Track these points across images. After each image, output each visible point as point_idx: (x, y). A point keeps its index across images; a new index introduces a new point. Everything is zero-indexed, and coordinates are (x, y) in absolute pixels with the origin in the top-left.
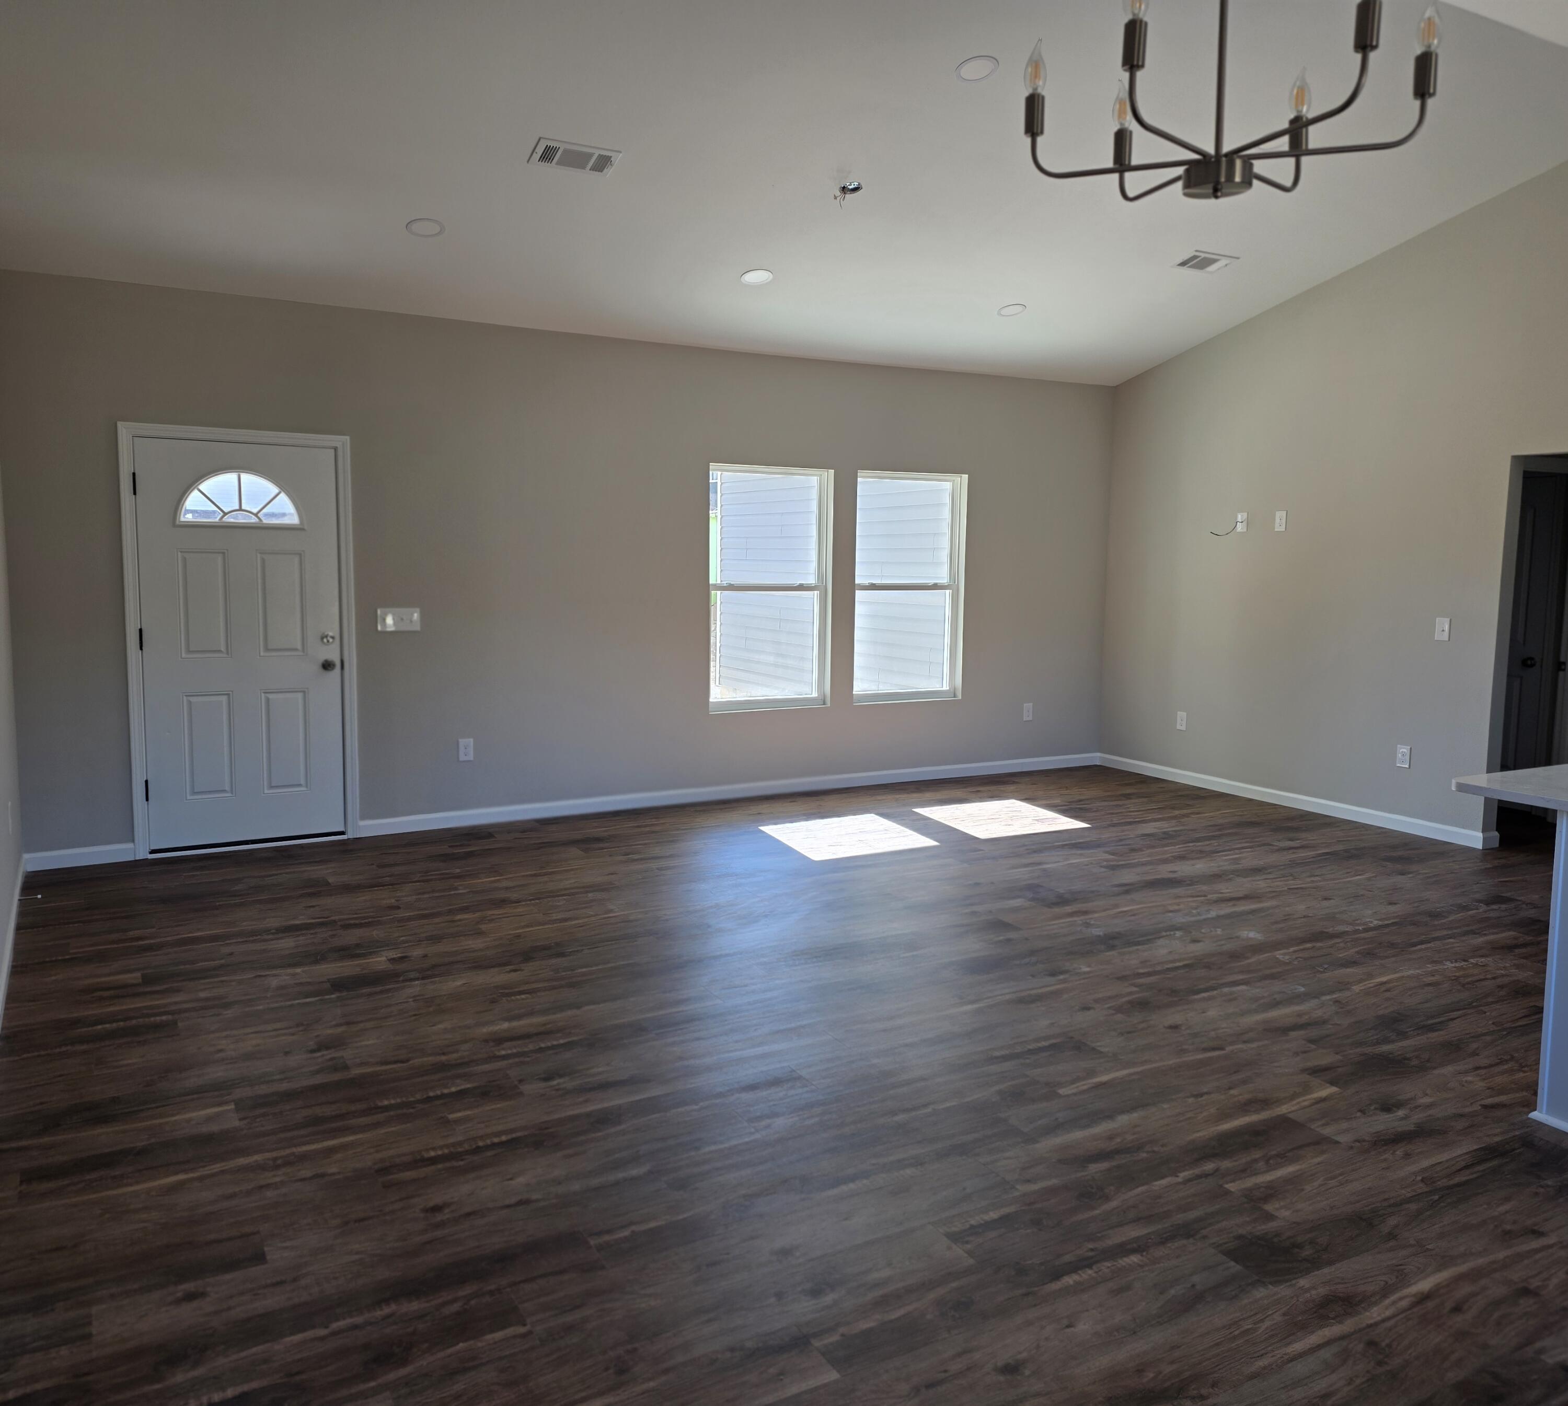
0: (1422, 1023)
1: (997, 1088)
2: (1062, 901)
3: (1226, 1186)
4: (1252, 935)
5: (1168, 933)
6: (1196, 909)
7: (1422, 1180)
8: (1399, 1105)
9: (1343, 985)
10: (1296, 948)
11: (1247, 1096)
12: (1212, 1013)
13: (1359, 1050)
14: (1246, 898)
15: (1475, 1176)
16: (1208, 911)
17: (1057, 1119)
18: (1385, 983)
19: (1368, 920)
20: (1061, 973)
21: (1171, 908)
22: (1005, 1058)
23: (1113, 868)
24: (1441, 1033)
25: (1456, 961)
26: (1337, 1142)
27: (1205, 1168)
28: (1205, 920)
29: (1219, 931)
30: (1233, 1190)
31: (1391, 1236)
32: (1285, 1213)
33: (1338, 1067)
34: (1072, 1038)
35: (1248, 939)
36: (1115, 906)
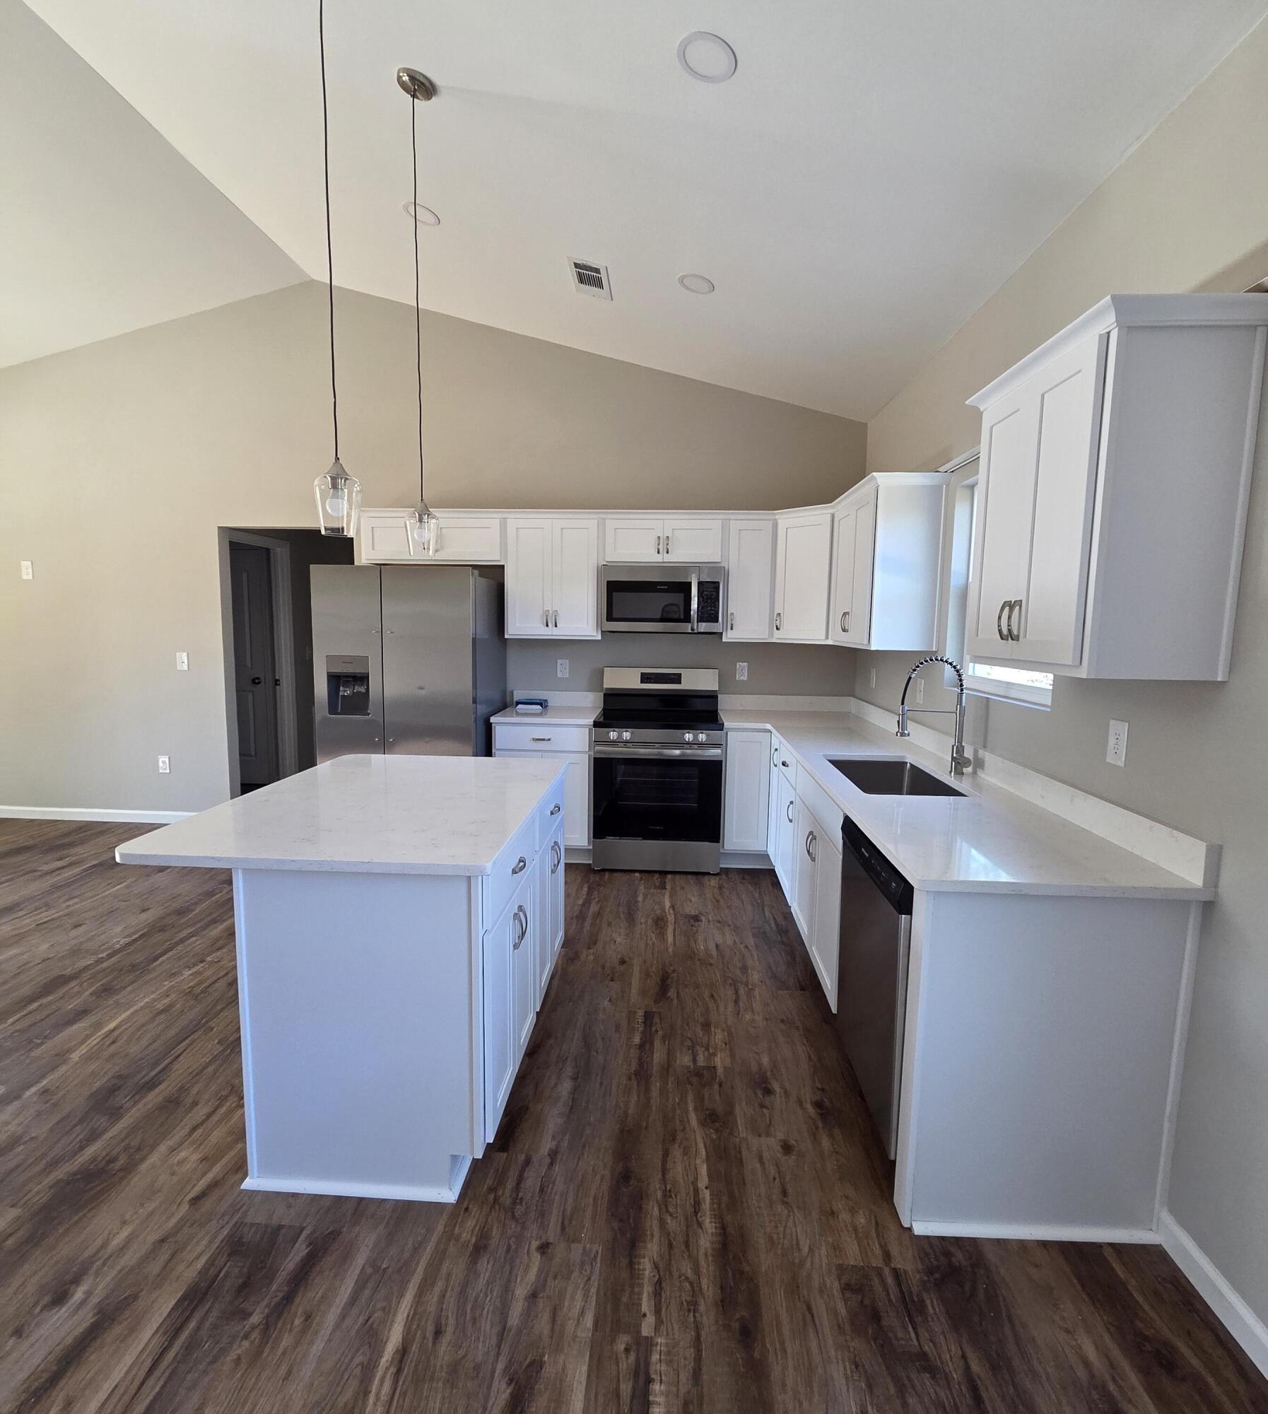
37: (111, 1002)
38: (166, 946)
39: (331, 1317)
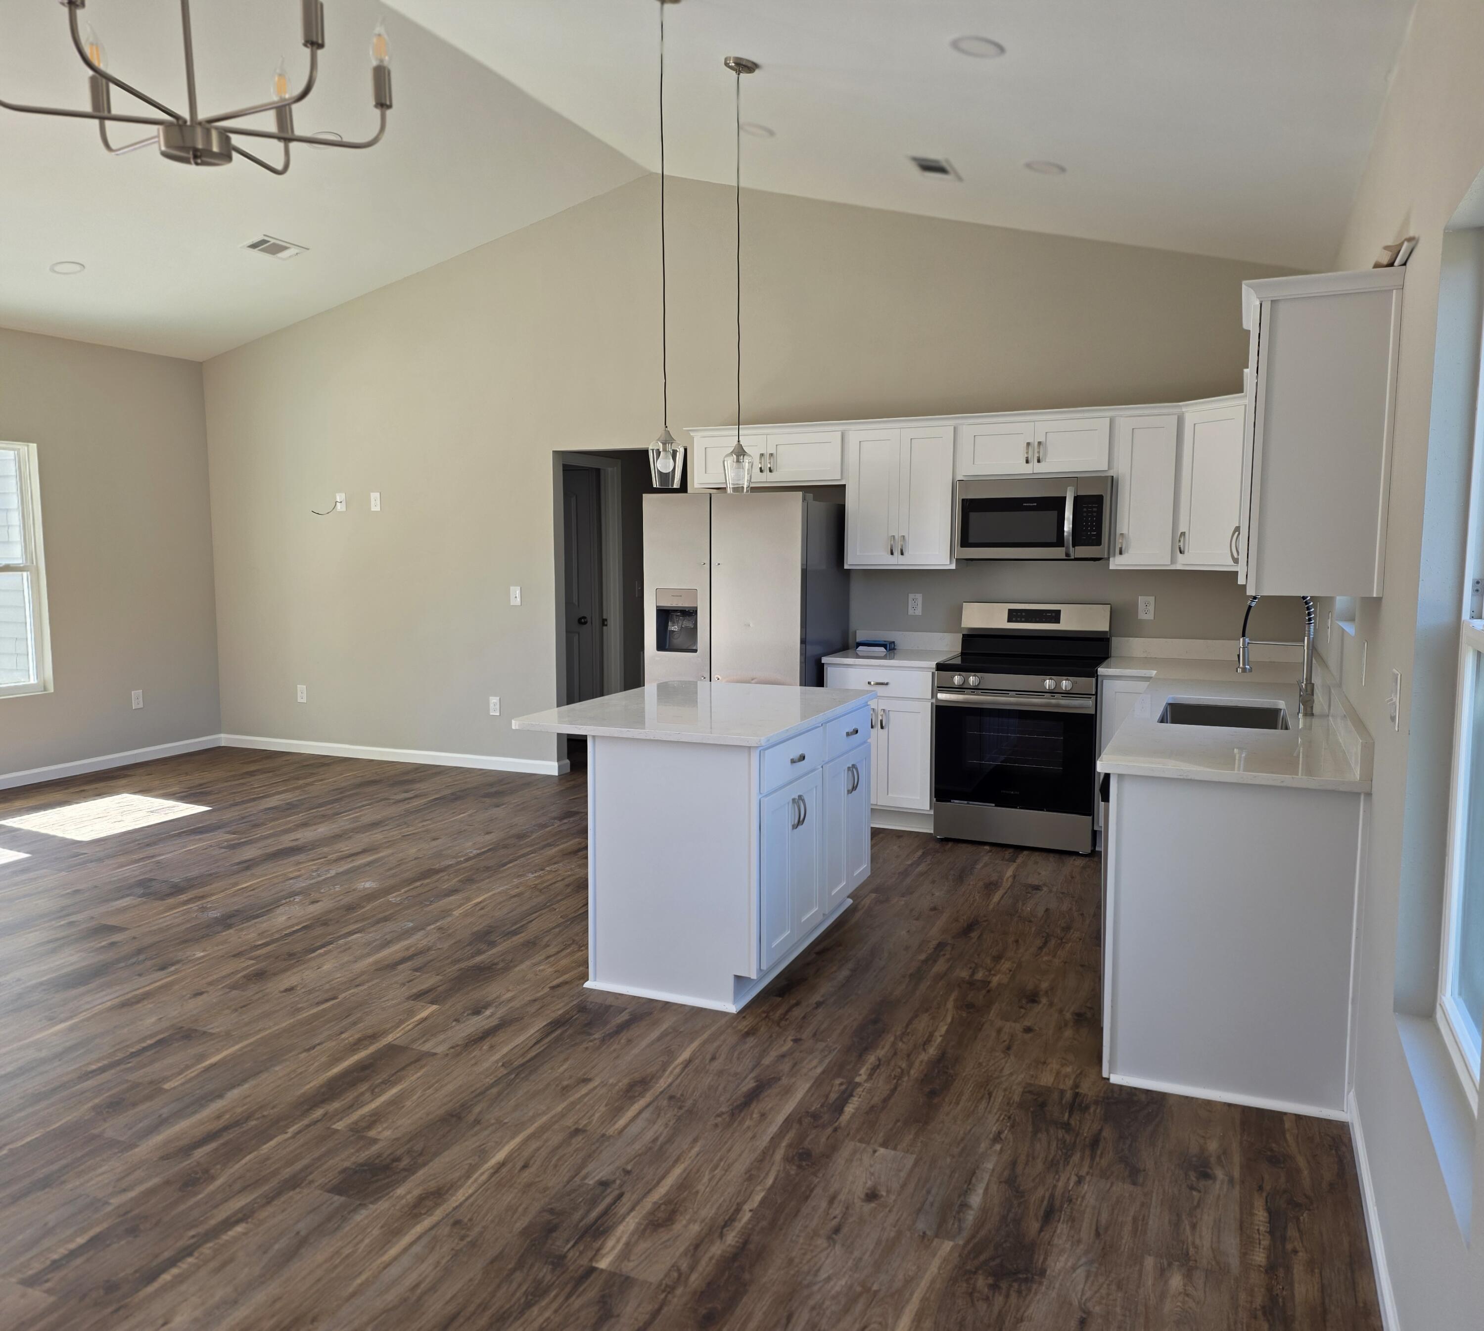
0: (508, 931)
1: (90, 1104)
2: (177, 890)
3: (334, 1127)
4: (368, 884)
5: (288, 900)
6: (316, 871)
7: (503, 1065)
8: (486, 1006)
9: (446, 913)
10: (406, 889)
11: (357, 1036)
12: (327, 967)
13: (457, 966)
14: (364, 851)
15: (542, 1048)
16: (328, 871)
18: (481, 902)
19: (468, 851)
20: (173, 964)
21: (291, 875)
22: (102, 1070)
23: (233, 847)
24: (523, 935)
25: (536, 872)
26: (435, 1054)
27: (314, 1116)
28: (324, 880)
29: (338, 888)
30: (339, 1128)
31: (477, 1122)
32: (387, 1133)
33: (439, 986)
34: (182, 1027)
35: (365, 889)
36: (236, 884)
37: (474, 887)
38: (511, 857)
39: (644, 1043)
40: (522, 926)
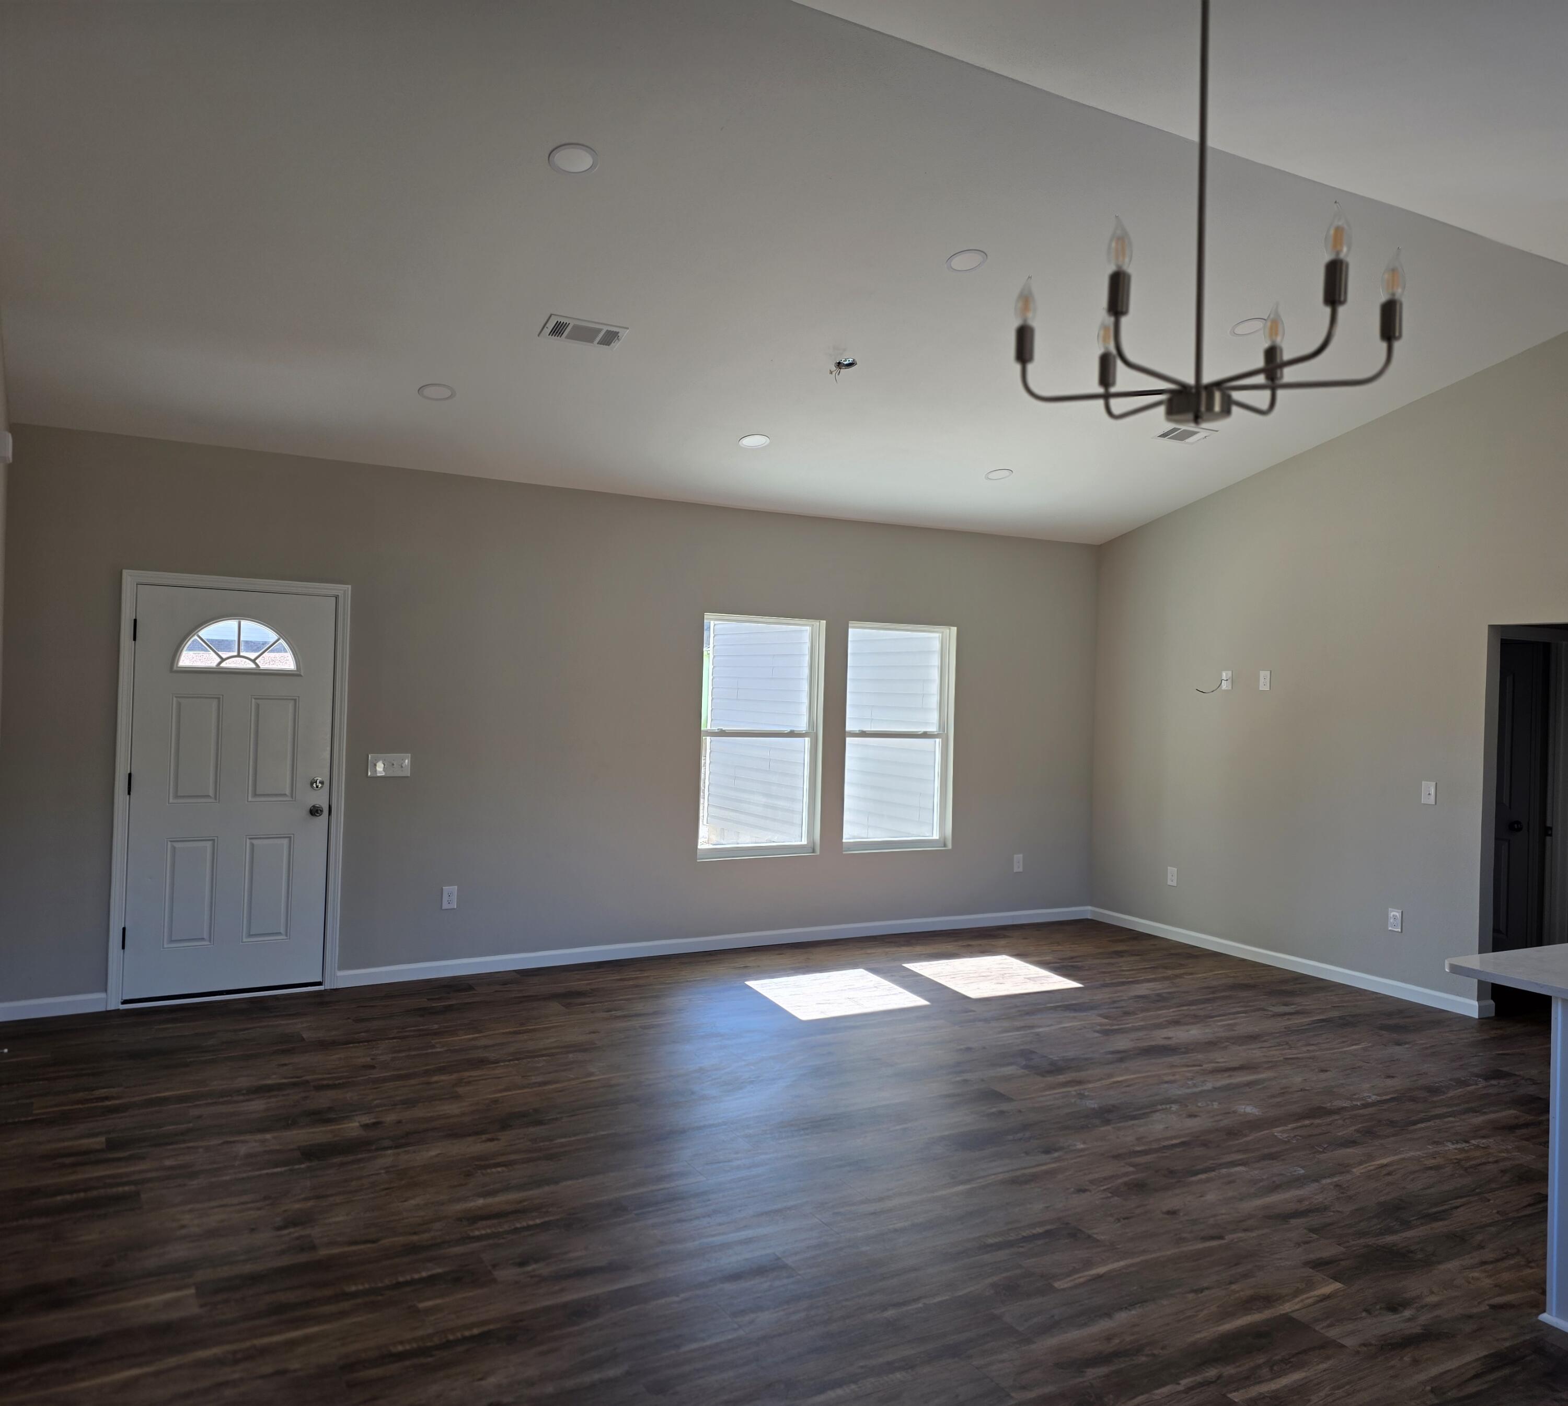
0: (1426, 1211)
1: (990, 1281)
2: (1055, 1069)
3: (1230, 1396)
4: (1249, 1110)
5: (1164, 1107)
6: (1192, 1079)
7: (1432, 1391)
8: (1405, 1304)
9: (1344, 1168)
10: (1294, 1125)
11: (1249, 1292)
12: (1211, 1197)
13: (1362, 1241)
14: (1241, 1068)
15: (1485, 1386)
16: (1204, 1082)
17: (1053, 1316)
18: (1386, 1165)
19: (1366, 1094)
20: (1056, 1150)
21: (1166, 1079)
22: (999, 1247)
23: (1106, 1033)
24: (1446, 1223)
25: (1457, 1143)
26: (1343, 1346)
27: (1207, 1374)
28: (1201, 1092)
29: (1216, 1105)
30: (1236, 1400)
33: (1342, 1260)
34: (1067, 1224)
35: (1246, 1114)
36: (1110, 1076)
40: (1444, 1211)
